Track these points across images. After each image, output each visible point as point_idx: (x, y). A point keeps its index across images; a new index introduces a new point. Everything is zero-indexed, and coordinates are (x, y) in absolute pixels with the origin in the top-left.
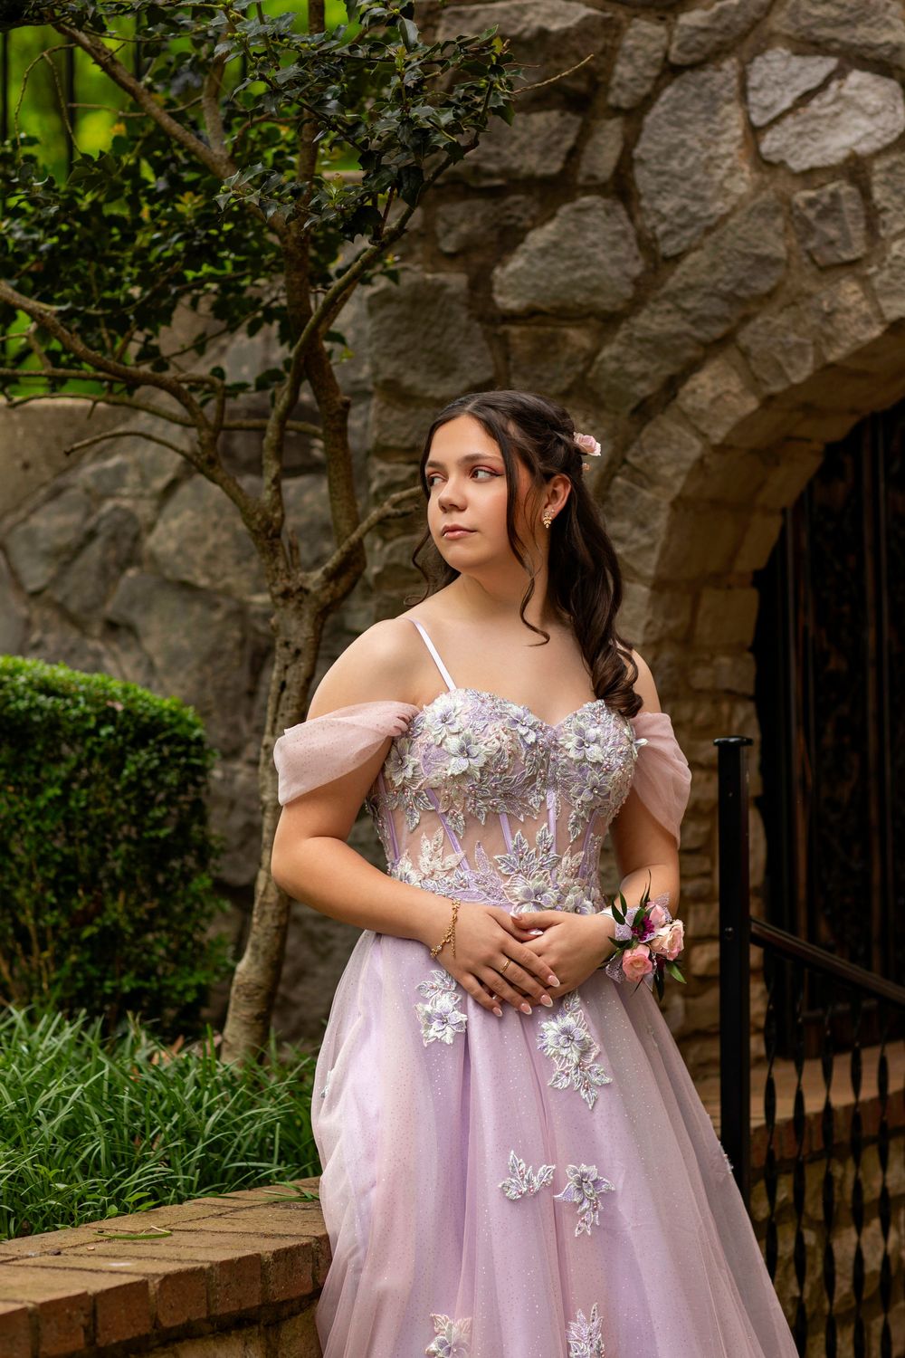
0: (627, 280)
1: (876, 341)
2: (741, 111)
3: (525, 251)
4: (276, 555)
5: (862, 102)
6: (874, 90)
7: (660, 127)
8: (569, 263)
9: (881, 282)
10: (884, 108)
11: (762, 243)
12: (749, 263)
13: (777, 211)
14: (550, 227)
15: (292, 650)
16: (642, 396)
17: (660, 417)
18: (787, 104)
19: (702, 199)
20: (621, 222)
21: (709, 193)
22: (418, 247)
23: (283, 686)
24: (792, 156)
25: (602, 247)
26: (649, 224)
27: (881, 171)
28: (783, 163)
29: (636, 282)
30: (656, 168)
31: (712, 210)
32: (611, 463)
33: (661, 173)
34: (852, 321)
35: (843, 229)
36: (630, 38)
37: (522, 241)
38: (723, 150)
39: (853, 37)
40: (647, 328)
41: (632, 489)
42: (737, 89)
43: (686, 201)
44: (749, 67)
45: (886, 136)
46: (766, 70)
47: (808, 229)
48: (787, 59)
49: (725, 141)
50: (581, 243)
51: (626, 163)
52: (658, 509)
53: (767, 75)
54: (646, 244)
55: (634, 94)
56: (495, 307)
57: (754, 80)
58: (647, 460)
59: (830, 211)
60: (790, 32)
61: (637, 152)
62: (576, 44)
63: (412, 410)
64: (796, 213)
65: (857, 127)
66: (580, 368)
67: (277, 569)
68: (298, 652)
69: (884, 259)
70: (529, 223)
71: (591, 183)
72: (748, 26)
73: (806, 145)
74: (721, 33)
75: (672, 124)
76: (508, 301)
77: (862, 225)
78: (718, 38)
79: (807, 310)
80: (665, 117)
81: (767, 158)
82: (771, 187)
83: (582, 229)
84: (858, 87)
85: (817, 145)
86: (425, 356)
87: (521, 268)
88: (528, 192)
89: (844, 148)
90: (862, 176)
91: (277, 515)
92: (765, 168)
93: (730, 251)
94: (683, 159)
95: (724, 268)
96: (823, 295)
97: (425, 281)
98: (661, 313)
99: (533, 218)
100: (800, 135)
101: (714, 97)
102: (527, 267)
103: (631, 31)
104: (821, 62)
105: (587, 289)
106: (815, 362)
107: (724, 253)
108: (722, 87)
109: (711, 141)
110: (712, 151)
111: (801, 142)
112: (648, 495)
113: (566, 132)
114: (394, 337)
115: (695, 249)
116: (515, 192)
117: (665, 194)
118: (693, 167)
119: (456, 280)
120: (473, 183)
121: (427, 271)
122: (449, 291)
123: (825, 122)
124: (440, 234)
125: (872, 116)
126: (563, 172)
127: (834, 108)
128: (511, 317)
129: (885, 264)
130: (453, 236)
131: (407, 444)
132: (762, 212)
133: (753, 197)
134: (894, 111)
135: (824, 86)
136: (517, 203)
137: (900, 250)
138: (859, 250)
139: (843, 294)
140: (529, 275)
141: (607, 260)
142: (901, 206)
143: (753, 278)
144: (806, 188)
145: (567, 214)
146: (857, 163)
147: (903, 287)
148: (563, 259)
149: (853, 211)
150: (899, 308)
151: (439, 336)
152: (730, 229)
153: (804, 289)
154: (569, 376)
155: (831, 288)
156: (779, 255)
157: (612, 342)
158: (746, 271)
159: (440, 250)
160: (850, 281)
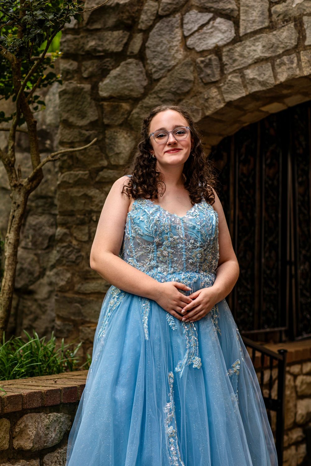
0: (142, 87)
1: (222, 109)
2: (181, 31)
3: (109, 77)
4: (12, 173)
5: (220, 28)
6: (224, 24)
7: (155, 36)
8: (123, 81)
9: (224, 89)
10: (227, 30)
11: (186, 75)
12: (181, 81)
13: (191, 64)
14: (118, 69)
15: (17, 205)
18: (196, 28)
19: (167, 60)
20: (141, 68)
21: (169, 58)
22: (76, 75)
23: (13, 217)
24: (197, 46)
25: (134, 76)
26: (150, 68)
27: (225, 51)
28: (194, 49)
29: (145, 88)
30: (153, 50)
31: (170, 64)
33: (154, 52)
34: (214, 102)
35: (212, 71)
36: (146, 6)
37: (108, 74)
38: (174, 44)
39: (218, 6)
40: (148, 103)
42: (180, 23)
43: (162, 61)
44: (184, 16)
45: (228, 39)
46: (189, 17)
48: (197, 14)
49: (175, 41)
50: (127, 75)
51: (143, 48)
53: (190, 19)
54: (149, 75)
55: (146, 25)
56: (99, 96)
57: (186, 21)
59: (208, 65)
60: (198, 5)
61: (147, 44)
62: (128, 8)
63: (72, 130)
64: (197, 65)
65: (218, 37)
66: (126, 116)
67: (12, 178)
68: (19, 206)
69: (225, 81)
70: (111, 68)
71: (132, 54)
72: (184, 3)
73: (201, 43)
74: (175, 5)
75: (159, 35)
76: (103, 94)
77: (219, 70)
78: (174, 6)
79: (200, 98)
80: (156, 33)
81: (189, 47)
82: (190, 56)
83: (128, 70)
84: (219, 23)
85: (205, 43)
86: (77, 112)
87: (108, 83)
88: (112, 57)
89: (214, 43)
90: (219, 53)
91: (13, 159)
92: (188, 50)
93: (175, 78)
94: (162, 47)
95: (173, 83)
96: (205, 93)
97: (77, 87)
98: (152, 98)
99: (113, 66)
100: (200, 39)
101: (172, 26)
102: (110, 82)
103: (147, 4)
104: (207, 15)
105: (129, 90)
106: (202, 115)
107: (173, 78)
108: (175, 23)
109: (170, 41)
110: (171, 44)
111: (200, 41)
113: (124, 38)
114: (67, 105)
115: (164, 77)
116: (107, 58)
117: (155, 58)
118: (164, 50)
119: (87, 87)
120: (94, 54)
121: (78, 83)
123: (208, 35)
124: (83, 71)
125: (223, 33)
126: (122, 51)
127: (211, 30)
128: (104, 99)
129: (226, 83)
130: (87, 72)
131: (70, 141)
132: (186, 64)
133: (184, 59)
134: (231, 31)
135: (208, 23)
136: (108, 61)
137: (231, 78)
138: (217, 78)
139: (211, 92)
140: (110, 85)
141: (136, 80)
142: (232, 63)
143: (182, 87)
144: (201, 57)
145: (123, 65)
146: (218, 49)
147: (232, 91)
148: (121, 80)
149: (216, 65)
150: (230, 98)
151: (81, 105)
152: (176, 70)
153: (199, 91)
154: (122, 119)
155: (208, 91)
156: (191, 79)
157: (136, 107)
158: (180, 84)
159: (82, 77)
160: (214, 88)
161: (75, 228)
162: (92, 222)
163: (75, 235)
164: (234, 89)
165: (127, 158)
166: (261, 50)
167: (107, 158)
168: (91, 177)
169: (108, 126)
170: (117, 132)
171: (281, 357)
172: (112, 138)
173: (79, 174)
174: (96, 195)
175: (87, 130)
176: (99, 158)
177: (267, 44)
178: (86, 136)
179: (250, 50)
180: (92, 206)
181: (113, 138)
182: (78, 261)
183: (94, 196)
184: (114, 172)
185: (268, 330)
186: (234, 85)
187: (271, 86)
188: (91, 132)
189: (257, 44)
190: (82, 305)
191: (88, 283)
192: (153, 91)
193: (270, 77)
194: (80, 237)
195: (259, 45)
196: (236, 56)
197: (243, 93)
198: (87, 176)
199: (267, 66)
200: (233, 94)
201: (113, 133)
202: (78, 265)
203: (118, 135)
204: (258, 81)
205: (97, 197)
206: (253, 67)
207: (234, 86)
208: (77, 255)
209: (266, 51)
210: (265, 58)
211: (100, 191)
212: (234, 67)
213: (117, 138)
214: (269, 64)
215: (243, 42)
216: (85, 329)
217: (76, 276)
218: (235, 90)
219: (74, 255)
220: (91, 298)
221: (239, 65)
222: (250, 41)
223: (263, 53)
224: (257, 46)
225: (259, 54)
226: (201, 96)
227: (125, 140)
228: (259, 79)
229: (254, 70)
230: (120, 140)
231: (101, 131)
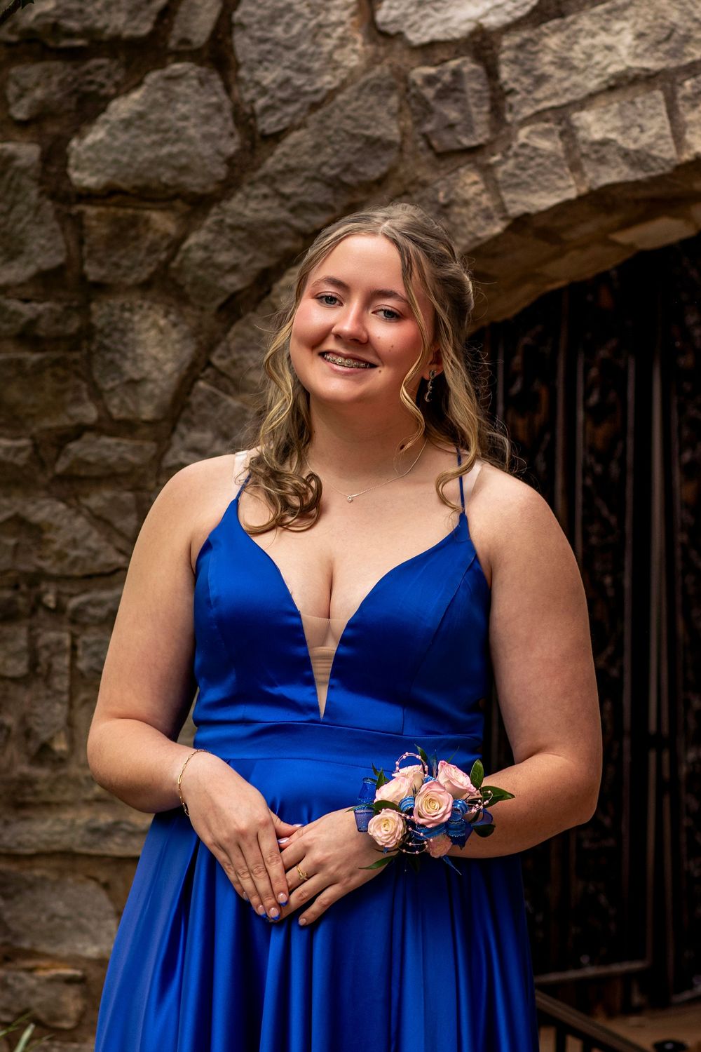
0: (221, 159)
1: (496, 239)
3: (106, 122)
8: (155, 137)
9: (505, 172)
11: (373, 124)
12: (358, 145)
13: (392, 88)
14: (136, 95)
16: (232, 290)
17: (250, 315)
19: (308, 71)
20: (216, 94)
21: (316, 65)
24: (411, 26)
25: (193, 120)
26: (248, 96)
27: (509, 48)
28: (400, 35)
29: (230, 161)
30: (258, 34)
31: (318, 85)
32: (193, 365)
33: (263, 41)
34: (471, 215)
35: (464, 111)
37: (104, 110)
38: (334, 17)
40: (240, 214)
41: (216, 396)
43: (289, 73)
45: (516, 8)
47: (426, 110)
49: (336, 7)
50: (169, 115)
51: (224, 27)
52: (245, 419)
54: (243, 120)
56: (70, 184)
58: (234, 363)
59: (451, 90)
61: (237, 15)
64: (413, 91)
66: (163, 256)
69: (509, 147)
70: (113, 91)
71: (183, 48)
73: (427, 15)
76: (85, 178)
77: (486, 108)
81: (383, 28)
82: (387, 61)
83: (171, 99)
85: (440, 16)
87: (101, 141)
88: (113, 55)
89: (469, 20)
90: (488, 52)
92: (381, 40)
93: (336, 131)
94: (289, 26)
95: (329, 150)
96: (439, 184)
98: (256, 197)
99: (117, 85)
102: (108, 140)
105: (174, 168)
107: (331, 132)
109: (319, 6)
110: (321, 18)
111: (423, 12)
112: (234, 403)
115: (299, 127)
116: (98, 55)
117: (266, 64)
118: (299, 37)
119: (27, 152)
120: (51, 44)
122: (18, 163)
124: (11, 99)
126: (152, 34)
128: (88, 196)
129: (510, 153)
130: (25, 102)
132: (375, 88)
133: (367, 71)
136: (100, 67)
137: (527, 137)
138: (480, 135)
139: (461, 184)
140: (109, 148)
141: (198, 136)
142: (531, 88)
143: (361, 162)
144: (425, 64)
145: (156, 82)
146: (484, 39)
147: (529, 180)
148: (149, 133)
149: (476, 92)
150: (524, 204)
151: (6, 214)
152: (337, 106)
153: (418, 177)
154: (150, 265)
155: (449, 177)
156: (391, 138)
157: (200, 228)
158: (354, 154)
159: (10, 117)
160: (469, 170)
162: (41, 613)
164: (538, 173)
165: (168, 398)
166: (630, 47)
167: (97, 394)
168: (39, 460)
169: (101, 288)
170: (131, 310)
172: (116, 329)
174: (56, 521)
175: (26, 301)
176: (69, 396)
177: (650, 27)
178: (22, 321)
179: (594, 47)
180: (41, 557)
181: (119, 330)
183: (51, 525)
184: (118, 445)
185: (591, 971)
186: (539, 160)
187: (663, 168)
188: (41, 307)
189: (617, 26)
191: (25, 819)
192: (261, 172)
193: (660, 137)
195: (622, 29)
196: (545, 64)
197: (570, 190)
198: (24, 455)
199: (649, 102)
200: (535, 192)
201: (117, 312)
203: (136, 318)
204: (620, 149)
205: (59, 528)
206: (603, 103)
207: (539, 165)
209: (646, 50)
210: (643, 73)
211: (70, 506)
212: (538, 101)
213: (132, 330)
214: (659, 95)
215: (570, 19)
216: (16, 978)
218: (540, 178)
220: (38, 873)
221: (555, 95)
222: (594, 15)
223: (637, 56)
224: (618, 33)
225: (622, 61)
226: (424, 194)
227: (160, 337)
228: (625, 145)
229: (608, 111)
230: (142, 337)
231: (75, 304)
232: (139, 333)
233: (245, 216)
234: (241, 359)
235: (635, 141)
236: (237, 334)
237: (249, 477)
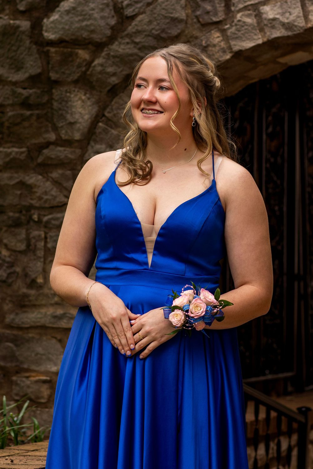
0: (108, 27)
1: (227, 61)
3: (59, 11)
8: (80, 18)
9: (231, 32)
11: (174, 12)
12: (167, 21)
16: (113, 84)
17: (121, 94)
22: (7, 7)
25: (96, 10)
29: (112, 28)
32: (97, 116)
34: (217, 51)
35: (213, 6)
37: (58, 6)
40: (117, 51)
41: (107, 129)
47: (197, 6)
50: (86, 8)
54: (118, 10)
56: (44, 38)
58: (115, 115)
66: (84, 69)
69: (233, 22)
76: (50, 36)
77: (223, 5)
86: (8, 61)
87: (57, 19)
93: (158, 15)
95: (155, 23)
96: (203, 38)
97: (10, 24)
98: (124, 43)
102: (60, 19)
105: (88, 31)
107: (156, 15)
112: (114, 132)
115: (142, 13)
119: (25, 24)
121: (11, 19)
122: (21, 29)
124: (18, 1)
128: (51, 43)
129: (233, 24)
130: (24, 3)
137: (241, 17)
138: (220, 16)
139: (212, 38)
140: (60, 23)
141: (99, 17)
143: (169, 28)
147: (242, 35)
148: (77, 16)
150: (239, 46)
151: (16, 51)
152: (159, 4)
153: (193, 35)
154: (78, 73)
155: (207, 35)
156: (182, 18)
157: (100, 57)
158: (166, 25)
159: (18, 9)
160: (216, 31)
161: (6, 231)
162: (32, 223)
163: (5, 241)
164: (246, 33)
165: (86, 130)
167: (55, 129)
168: (30, 157)
169: (57, 83)
170: (70, 92)
171: (302, 419)
172: (63, 101)
173: (13, 151)
174: (38, 184)
175: (25, 89)
176: (43, 130)
178: (23, 97)
180: (32, 199)
181: (65, 101)
182: (10, 280)
183: (35, 185)
184: (65, 150)
185: (270, 377)
186: (246, 27)
187: (299, 30)
188: (31, 91)
190: (16, 346)
191: (25, 312)
193: (298, 17)
194: (13, 244)
197: (259, 40)
198: (24, 155)
199: (293, 2)
200: (244, 41)
201: (64, 93)
202: (10, 285)
203: (72, 96)
204: (281, 22)
205: (39, 186)
206: (274, 2)
207: (246, 29)
208: (8, 271)
211: (44, 177)
212: (245, 2)
213: (70, 101)
216: (21, 381)
217: (7, 302)
218: (246, 35)
219: (5, 271)
220: (30, 335)
226: (196, 42)
227: (83, 104)
228: (283, 21)
229: (275, 6)
230: (75, 104)
231: (46, 90)
232: (74, 102)
233: (119, 52)
234: (118, 113)
235: (288, 18)
236: (116, 103)
237: (121, 161)
